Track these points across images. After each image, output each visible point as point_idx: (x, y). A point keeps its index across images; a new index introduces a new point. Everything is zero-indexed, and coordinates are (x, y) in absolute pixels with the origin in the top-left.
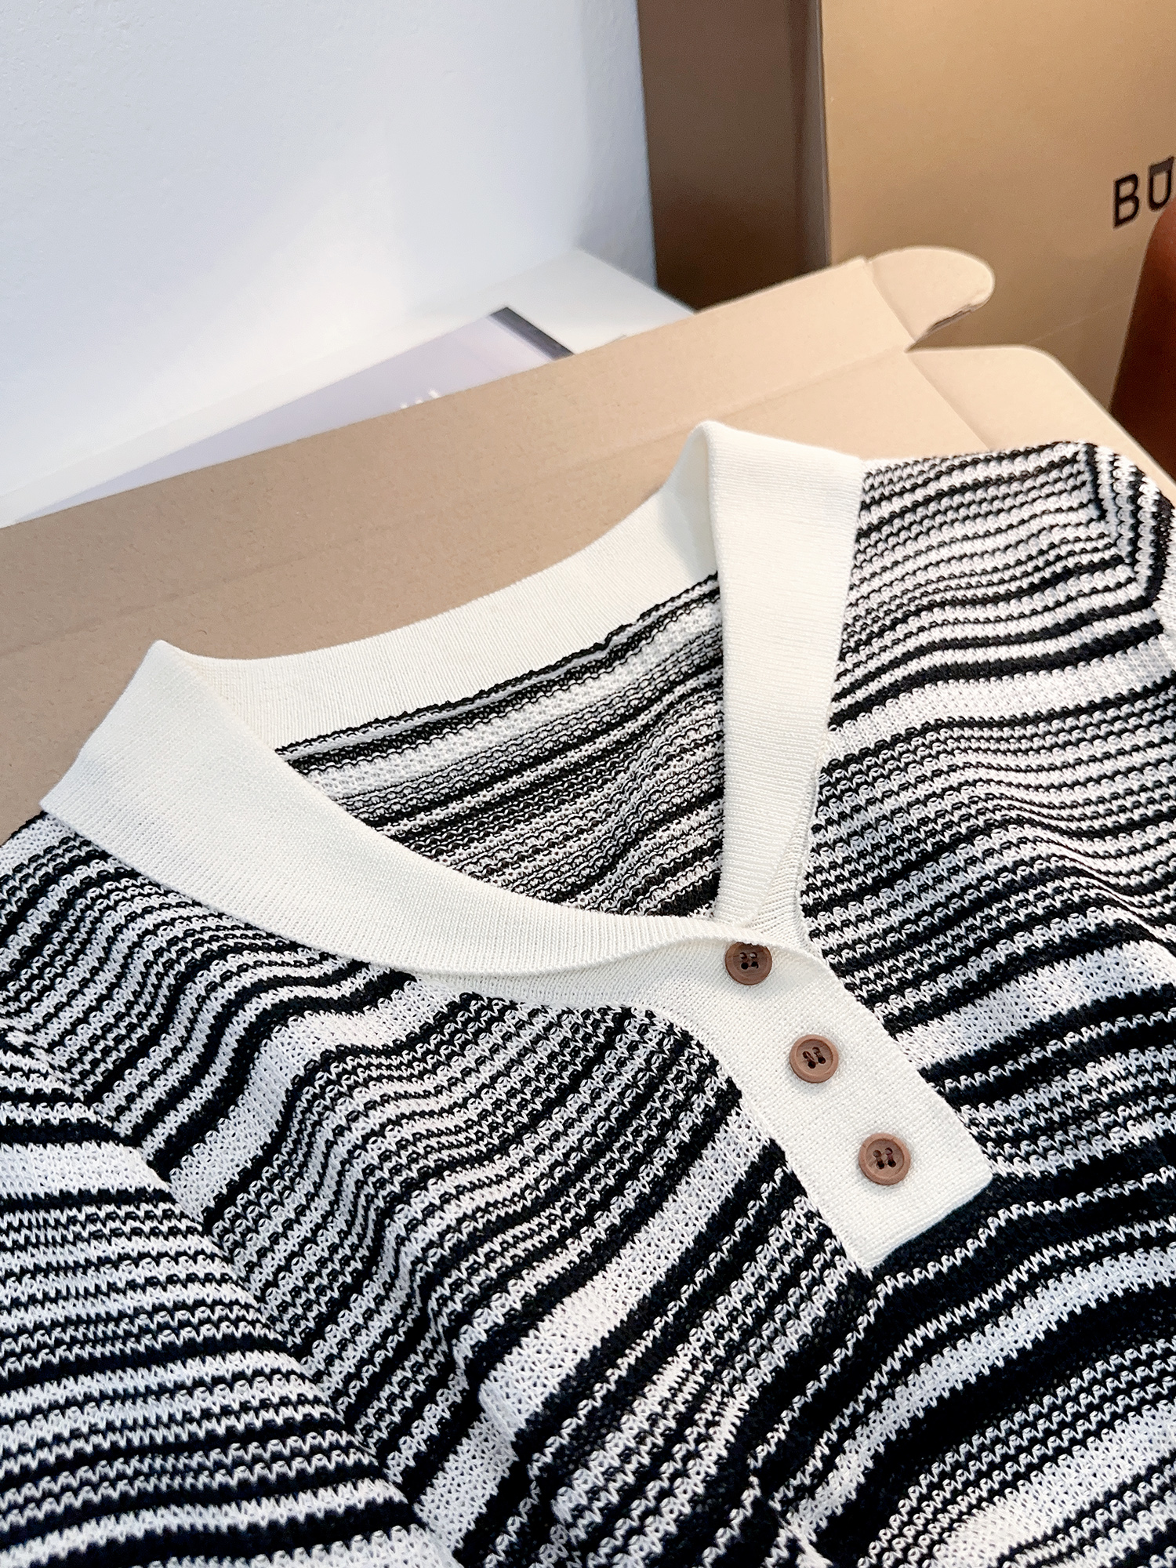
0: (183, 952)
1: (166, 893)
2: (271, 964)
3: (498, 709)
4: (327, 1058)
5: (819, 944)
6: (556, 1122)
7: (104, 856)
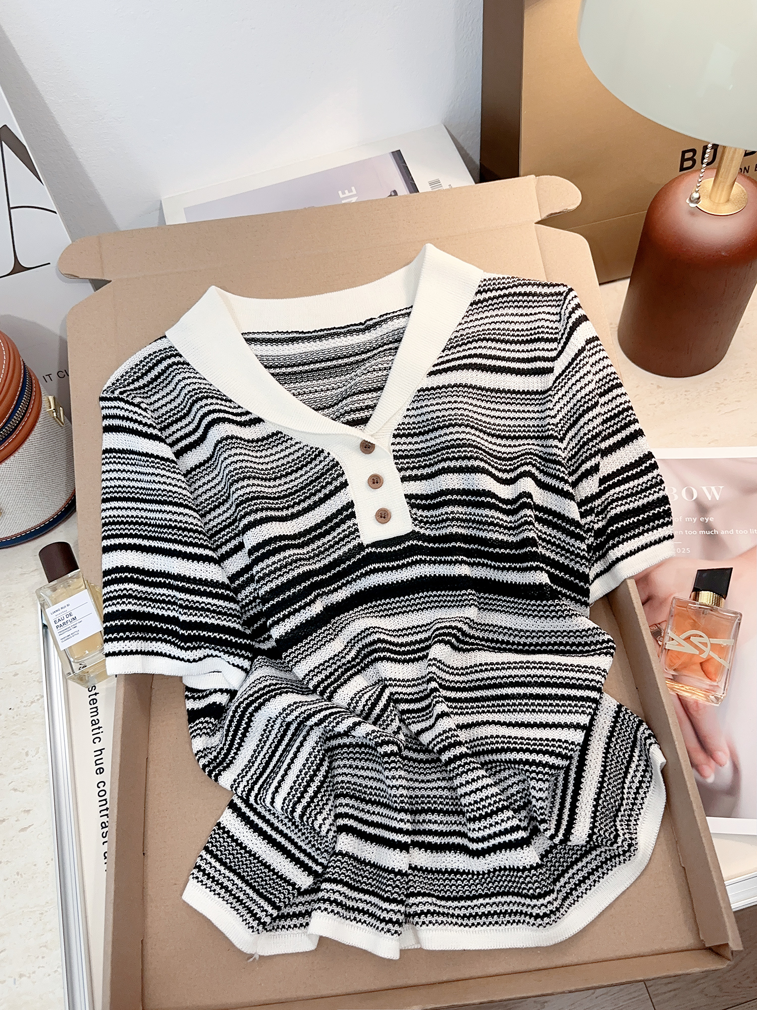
0: (196, 394)
1: (197, 373)
2: (221, 405)
3: (320, 338)
4: (227, 438)
5: (394, 447)
6: (293, 477)
7: (181, 356)
